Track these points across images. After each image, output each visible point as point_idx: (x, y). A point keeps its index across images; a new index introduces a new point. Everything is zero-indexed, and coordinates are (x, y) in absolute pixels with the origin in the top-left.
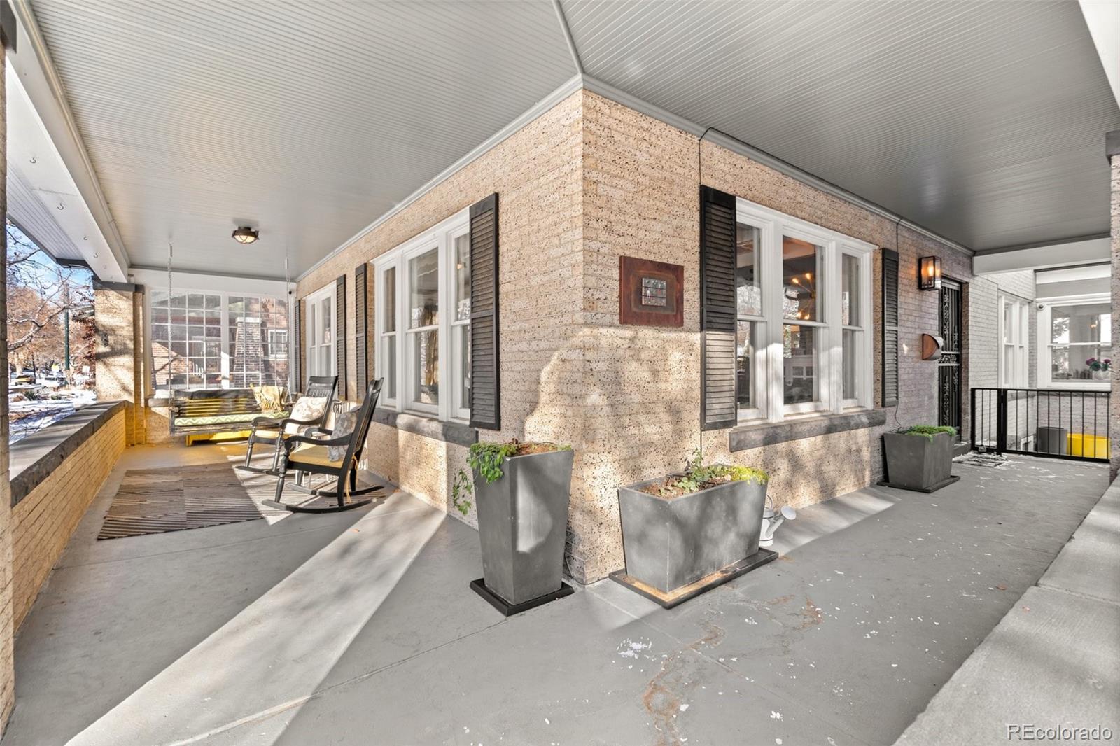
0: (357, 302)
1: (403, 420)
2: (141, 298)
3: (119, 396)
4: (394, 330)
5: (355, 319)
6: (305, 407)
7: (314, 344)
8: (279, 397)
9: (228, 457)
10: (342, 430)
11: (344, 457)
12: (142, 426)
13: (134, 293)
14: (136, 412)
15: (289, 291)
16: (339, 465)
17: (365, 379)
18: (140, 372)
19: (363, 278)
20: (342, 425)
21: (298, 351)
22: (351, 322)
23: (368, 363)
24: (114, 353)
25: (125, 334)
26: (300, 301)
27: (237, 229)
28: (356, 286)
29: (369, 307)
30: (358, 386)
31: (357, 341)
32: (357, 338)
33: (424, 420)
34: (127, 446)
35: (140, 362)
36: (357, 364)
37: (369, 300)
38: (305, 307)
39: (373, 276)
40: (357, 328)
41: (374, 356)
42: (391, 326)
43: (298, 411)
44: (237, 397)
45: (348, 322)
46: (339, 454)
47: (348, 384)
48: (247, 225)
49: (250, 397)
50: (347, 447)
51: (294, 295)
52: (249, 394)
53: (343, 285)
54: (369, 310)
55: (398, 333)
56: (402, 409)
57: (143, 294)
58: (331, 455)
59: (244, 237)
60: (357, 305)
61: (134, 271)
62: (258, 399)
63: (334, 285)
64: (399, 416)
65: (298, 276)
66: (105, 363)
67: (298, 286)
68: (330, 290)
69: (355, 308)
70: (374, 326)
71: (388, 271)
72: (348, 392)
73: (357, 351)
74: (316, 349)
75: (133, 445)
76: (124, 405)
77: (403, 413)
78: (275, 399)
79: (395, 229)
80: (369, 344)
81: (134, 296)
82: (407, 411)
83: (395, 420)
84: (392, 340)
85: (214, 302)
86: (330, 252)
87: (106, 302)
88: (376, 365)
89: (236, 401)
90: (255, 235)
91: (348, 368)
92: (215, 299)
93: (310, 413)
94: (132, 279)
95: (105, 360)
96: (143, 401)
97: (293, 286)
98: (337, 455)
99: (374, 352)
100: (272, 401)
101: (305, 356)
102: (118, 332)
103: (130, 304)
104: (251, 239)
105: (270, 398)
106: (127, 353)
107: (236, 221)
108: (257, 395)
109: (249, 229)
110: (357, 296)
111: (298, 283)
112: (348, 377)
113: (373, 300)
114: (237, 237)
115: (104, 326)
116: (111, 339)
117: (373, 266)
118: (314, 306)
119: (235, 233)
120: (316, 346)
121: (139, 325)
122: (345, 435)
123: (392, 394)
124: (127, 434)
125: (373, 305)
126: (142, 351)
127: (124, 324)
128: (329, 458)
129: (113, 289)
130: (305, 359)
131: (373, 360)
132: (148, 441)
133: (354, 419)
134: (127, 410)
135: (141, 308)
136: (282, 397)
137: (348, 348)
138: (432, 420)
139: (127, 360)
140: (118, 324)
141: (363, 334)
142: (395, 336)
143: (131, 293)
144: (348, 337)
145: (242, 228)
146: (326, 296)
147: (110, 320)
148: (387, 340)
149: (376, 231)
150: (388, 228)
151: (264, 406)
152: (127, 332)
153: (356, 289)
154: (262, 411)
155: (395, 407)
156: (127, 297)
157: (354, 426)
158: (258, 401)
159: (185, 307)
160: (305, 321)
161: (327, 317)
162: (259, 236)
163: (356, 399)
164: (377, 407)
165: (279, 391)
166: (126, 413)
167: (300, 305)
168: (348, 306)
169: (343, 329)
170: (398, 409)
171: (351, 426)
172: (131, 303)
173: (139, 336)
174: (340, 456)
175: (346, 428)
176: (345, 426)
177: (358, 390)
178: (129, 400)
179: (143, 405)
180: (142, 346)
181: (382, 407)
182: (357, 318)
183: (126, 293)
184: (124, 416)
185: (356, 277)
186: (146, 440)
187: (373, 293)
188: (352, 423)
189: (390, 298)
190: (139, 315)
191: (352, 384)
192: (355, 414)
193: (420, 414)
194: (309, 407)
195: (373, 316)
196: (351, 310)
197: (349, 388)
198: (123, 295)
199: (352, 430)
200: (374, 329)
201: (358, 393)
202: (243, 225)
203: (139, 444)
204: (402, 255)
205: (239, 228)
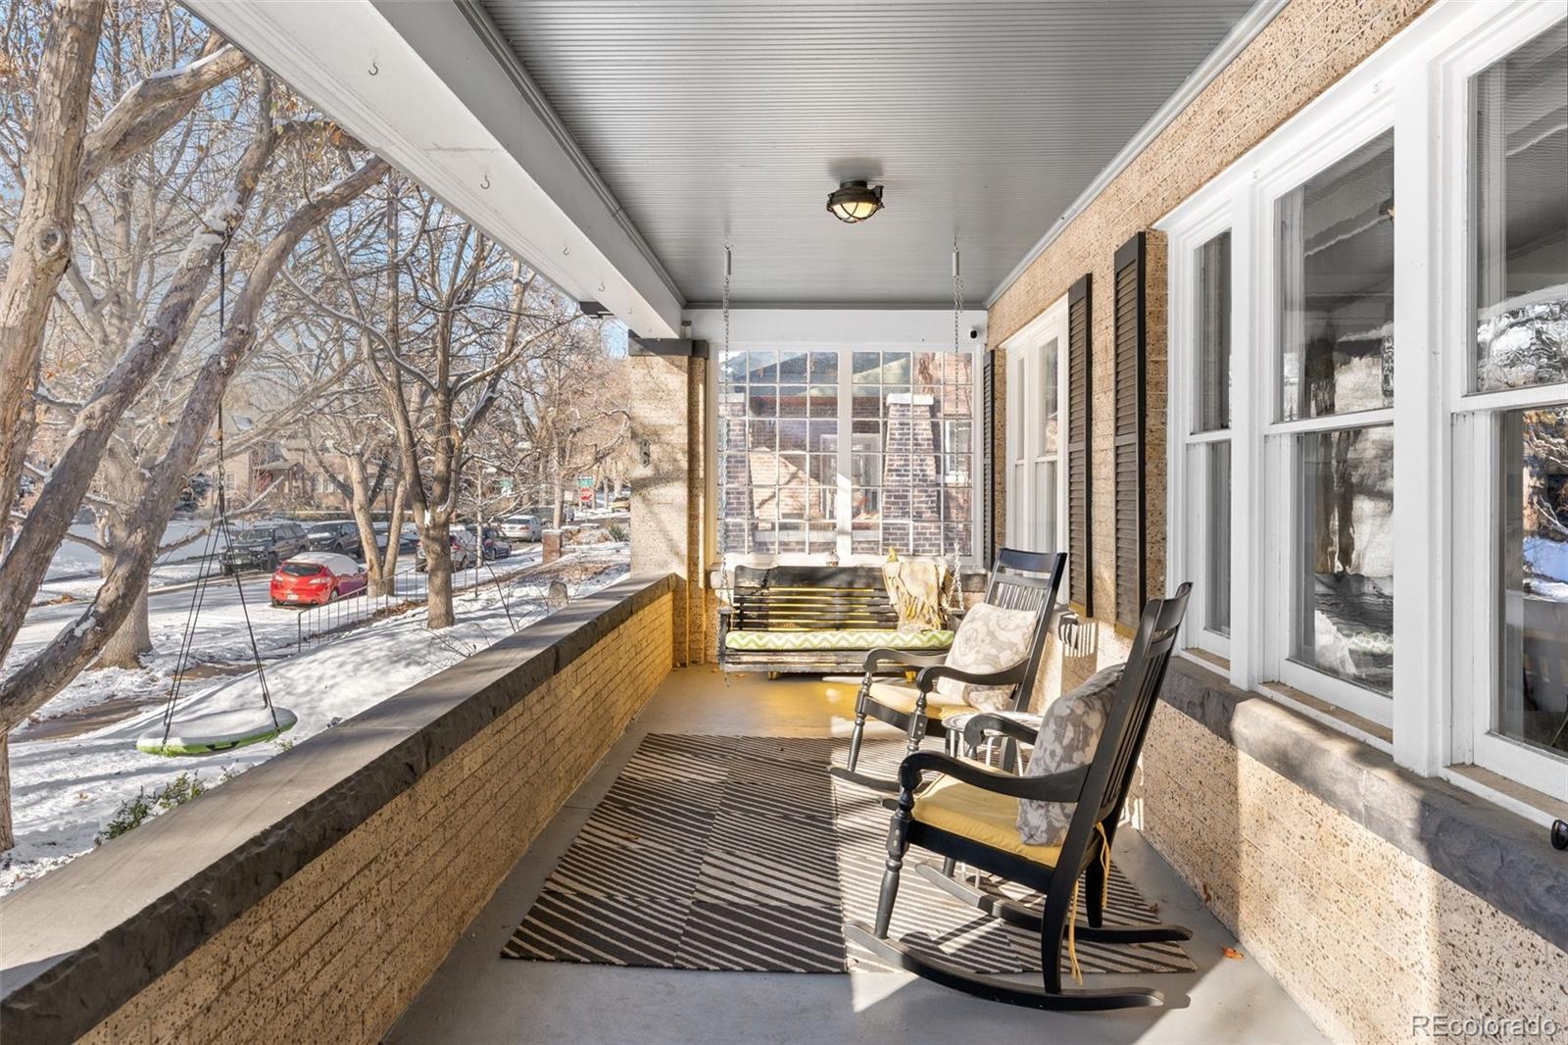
0: (1117, 347)
1: (1255, 721)
2: (702, 368)
3: (664, 564)
4: (1224, 426)
5: (1112, 395)
6: (983, 631)
7: (1022, 457)
8: (936, 591)
9: (835, 720)
10: (1059, 752)
11: (1064, 835)
12: (700, 626)
13: (690, 358)
14: (690, 597)
15: (970, 330)
16: (1049, 856)
17: (1137, 567)
18: (697, 517)
19: (1134, 275)
20: (1059, 737)
21: (989, 471)
22: (1104, 403)
23: (1148, 524)
24: (660, 479)
25: (674, 442)
26: (993, 352)
27: (836, 187)
28: (1117, 301)
29: (1151, 357)
30: (1118, 585)
31: (1117, 456)
32: (1117, 448)
33: (1338, 750)
34: (674, 665)
35: (698, 496)
36: (1117, 520)
37: (1150, 339)
38: (1003, 366)
39: (1164, 268)
40: (1117, 419)
41: (1164, 500)
42: (1215, 412)
43: (968, 640)
44: (850, 584)
45: (1095, 401)
46: (1050, 823)
47: (1095, 572)
48: (859, 176)
49: (878, 586)
50: (1071, 807)
51: (981, 339)
52: (875, 579)
53: (1084, 302)
54: (1150, 368)
55: (1238, 434)
56: (1250, 680)
57: (706, 359)
58: (1026, 823)
59: (850, 206)
60: (1117, 355)
61: (694, 314)
62: (892, 593)
63: (1062, 307)
64: (1240, 705)
65: (991, 291)
66: (644, 499)
67: (990, 318)
68: (1054, 322)
69: (1112, 364)
70: (1164, 414)
71: (1207, 246)
72: (1095, 596)
73: (1117, 483)
74: (1026, 467)
75: (684, 665)
76: (670, 585)
77: (1252, 694)
78: (928, 595)
79: (1232, 107)
80: (1149, 467)
81: (691, 363)
82: (1266, 691)
83: (1229, 719)
84: (1219, 454)
85: (825, 366)
86: (1054, 220)
87: (648, 378)
88: (1170, 529)
89: (849, 595)
90: (874, 197)
91: (1095, 527)
92: (827, 359)
93: (994, 652)
94: (688, 329)
95: (644, 492)
96: (701, 576)
97: (978, 317)
98: (1044, 827)
99: (1165, 489)
100: (922, 598)
101: (1003, 483)
102: (665, 438)
103: (682, 382)
104: (864, 209)
105: (916, 590)
106: (678, 479)
107: (836, 168)
108: (889, 582)
109: (863, 184)
110: (1117, 328)
111: (990, 309)
112: (1096, 555)
113: (1163, 336)
114: (837, 208)
115: (644, 427)
116: (655, 450)
117: (1162, 238)
118: (1022, 362)
119: (834, 199)
120: (1025, 461)
121: (697, 423)
122: (1066, 767)
123: (1219, 620)
124: (675, 641)
125: (1164, 351)
126: (701, 474)
127: (673, 422)
128: (1019, 828)
129: (658, 353)
130: (1003, 491)
131: (1162, 514)
132: (709, 659)
133: (1095, 721)
134: (675, 592)
135: (701, 387)
136: (943, 589)
137: (1094, 472)
138: (1366, 756)
139: (678, 492)
140: (665, 421)
141: (1134, 438)
142: (1228, 442)
143: (685, 358)
144: (1096, 444)
145: (849, 185)
146: (1048, 338)
147: (654, 414)
148: (1201, 456)
149: (1171, 131)
150: (1207, 111)
151: (904, 609)
152: (679, 437)
153: (1117, 310)
154: (900, 623)
155: (1225, 663)
156: (679, 367)
157: (1094, 741)
158: (893, 598)
159: (774, 382)
160: (1004, 399)
161: (1051, 387)
162: (883, 200)
163: (1112, 617)
164: (1174, 653)
165: (938, 574)
166: (674, 599)
167: (993, 363)
168: (1095, 358)
169: (1083, 421)
170: (1238, 677)
171: (1086, 744)
172: (685, 377)
173: (697, 443)
174: (1052, 830)
175: (1070, 749)
176: (1066, 741)
177: (1118, 595)
178: (678, 573)
179: (701, 585)
180: (702, 464)
181: (1186, 655)
182: (1117, 392)
183: (677, 358)
184: (670, 605)
185: (1117, 275)
186: (706, 655)
187: (1162, 318)
188: (1087, 732)
189: (1213, 328)
190: (698, 402)
191: (1105, 573)
192: (1098, 704)
193: (1321, 718)
194: (991, 634)
195: (1162, 385)
196: (1103, 369)
197: (1096, 582)
198: (673, 363)
199: (1088, 755)
200: (1164, 424)
201: (1118, 604)
202: (850, 177)
203: (694, 662)
204: (1253, 187)
205: (842, 185)
